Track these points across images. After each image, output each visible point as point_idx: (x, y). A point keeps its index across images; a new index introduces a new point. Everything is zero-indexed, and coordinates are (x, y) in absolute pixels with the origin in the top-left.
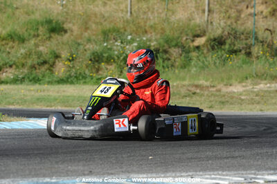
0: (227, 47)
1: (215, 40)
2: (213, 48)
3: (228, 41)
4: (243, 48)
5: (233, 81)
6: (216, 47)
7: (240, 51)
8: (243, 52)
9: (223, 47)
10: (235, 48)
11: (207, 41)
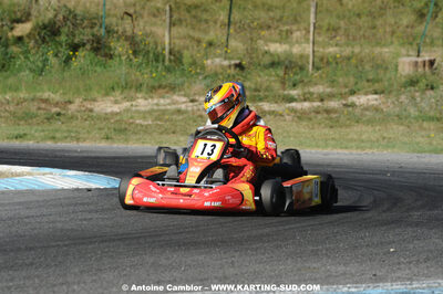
0: (63, 38)
1: (45, 27)
2: (44, 41)
3: (65, 30)
4: (88, 41)
5: (95, 94)
6: (47, 39)
7: (84, 45)
8: (88, 46)
9: (57, 39)
10: (76, 41)
11: (34, 29)
